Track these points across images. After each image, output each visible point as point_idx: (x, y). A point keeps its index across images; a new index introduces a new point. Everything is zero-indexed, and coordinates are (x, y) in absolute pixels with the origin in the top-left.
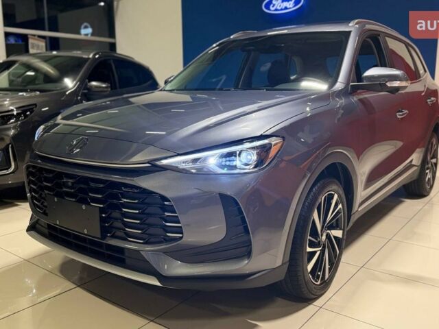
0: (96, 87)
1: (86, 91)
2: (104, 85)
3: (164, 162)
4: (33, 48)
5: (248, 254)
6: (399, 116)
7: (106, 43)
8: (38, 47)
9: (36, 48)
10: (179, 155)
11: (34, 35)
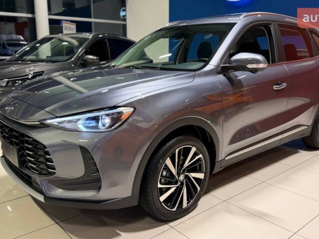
0: (90, 59)
1: (83, 62)
2: (95, 58)
3: (49, 121)
4: (66, 29)
5: (99, 188)
6: (275, 87)
7: (120, 24)
8: (70, 29)
9: (68, 30)
10: (57, 117)
11: (67, 21)
